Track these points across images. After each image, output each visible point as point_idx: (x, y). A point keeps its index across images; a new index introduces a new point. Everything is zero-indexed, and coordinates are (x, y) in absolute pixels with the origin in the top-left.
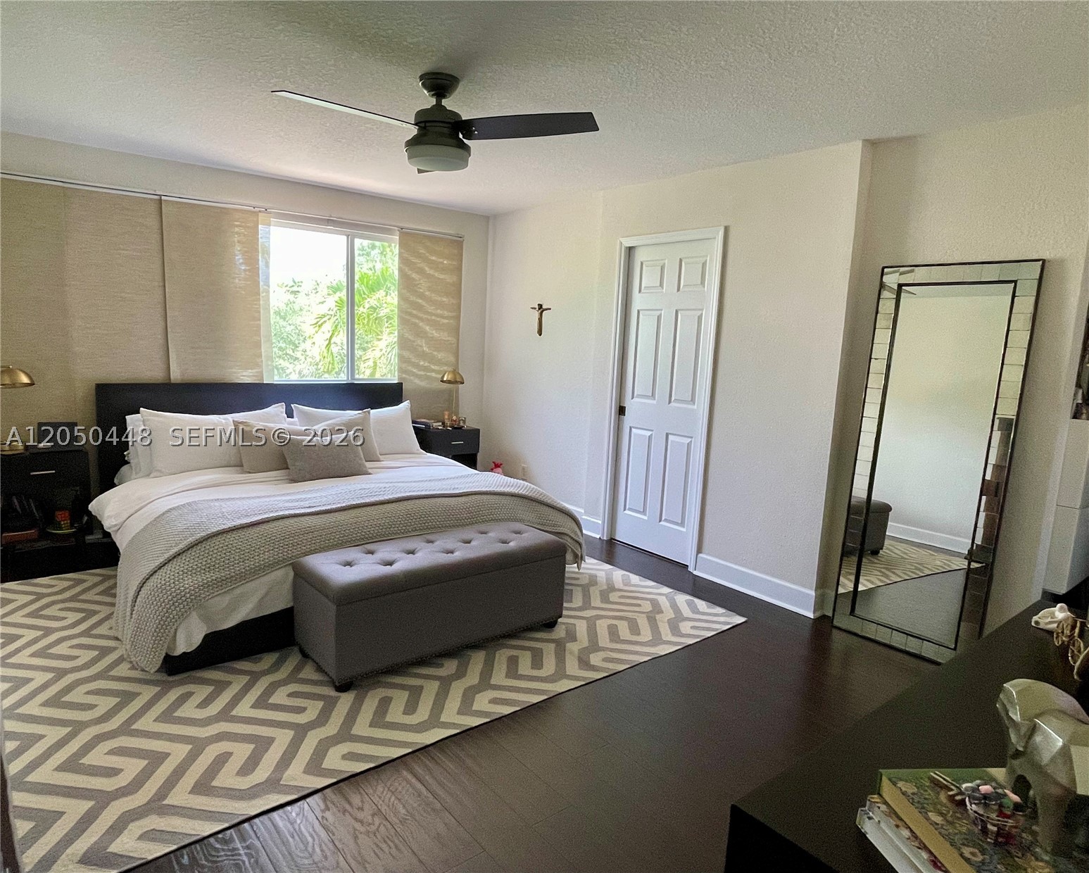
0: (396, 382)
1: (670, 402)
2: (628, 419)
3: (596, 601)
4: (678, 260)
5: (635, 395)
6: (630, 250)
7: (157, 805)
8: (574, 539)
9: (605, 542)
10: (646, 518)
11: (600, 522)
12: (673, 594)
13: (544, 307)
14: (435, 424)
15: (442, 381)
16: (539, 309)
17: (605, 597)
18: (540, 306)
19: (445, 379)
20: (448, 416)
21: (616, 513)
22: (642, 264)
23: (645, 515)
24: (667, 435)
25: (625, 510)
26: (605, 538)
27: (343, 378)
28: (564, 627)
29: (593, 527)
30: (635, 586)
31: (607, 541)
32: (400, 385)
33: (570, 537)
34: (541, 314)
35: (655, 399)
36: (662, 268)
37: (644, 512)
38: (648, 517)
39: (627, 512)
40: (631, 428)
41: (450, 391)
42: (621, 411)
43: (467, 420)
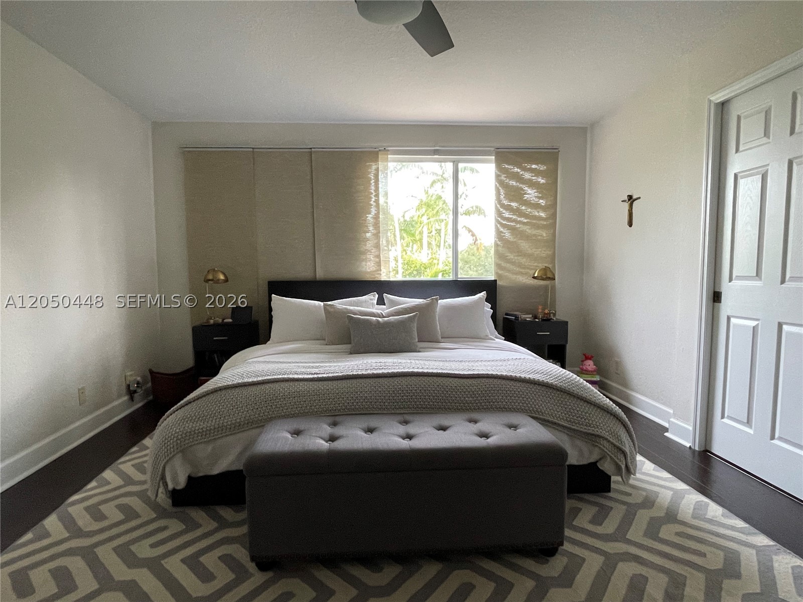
0: (493, 279)
1: (783, 281)
2: (727, 306)
3: (636, 533)
4: (790, 96)
5: (734, 277)
6: (723, 106)
8: (615, 445)
9: (697, 454)
10: (751, 431)
11: (691, 428)
12: (775, 548)
13: (634, 197)
14: (524, 316)
15: (534, 278)
16: (629, 200)
17: (653, 530)
18: (630, 197)
19: (536, 275)
20: (542, 309)
21: (712, 422)
22: (739, 118)
23: (751, 427)
24: (780, 326)
25: (723, 417)
26: (697, 449)
27: (450, 277)
28: (565, 560)
29: (682, 432)
30: (710, 521)
31: (700, 452)
32: (495, 281)
33: (609, 441)
34: (631, 206)
35: (761, 279)
36: (767, 113)
37: (749, 423)
38: (755, 431)
39: (725, 420)
40: (729, 318)
41: (546, 287)
42: (716, 297)
43: (557, 313)
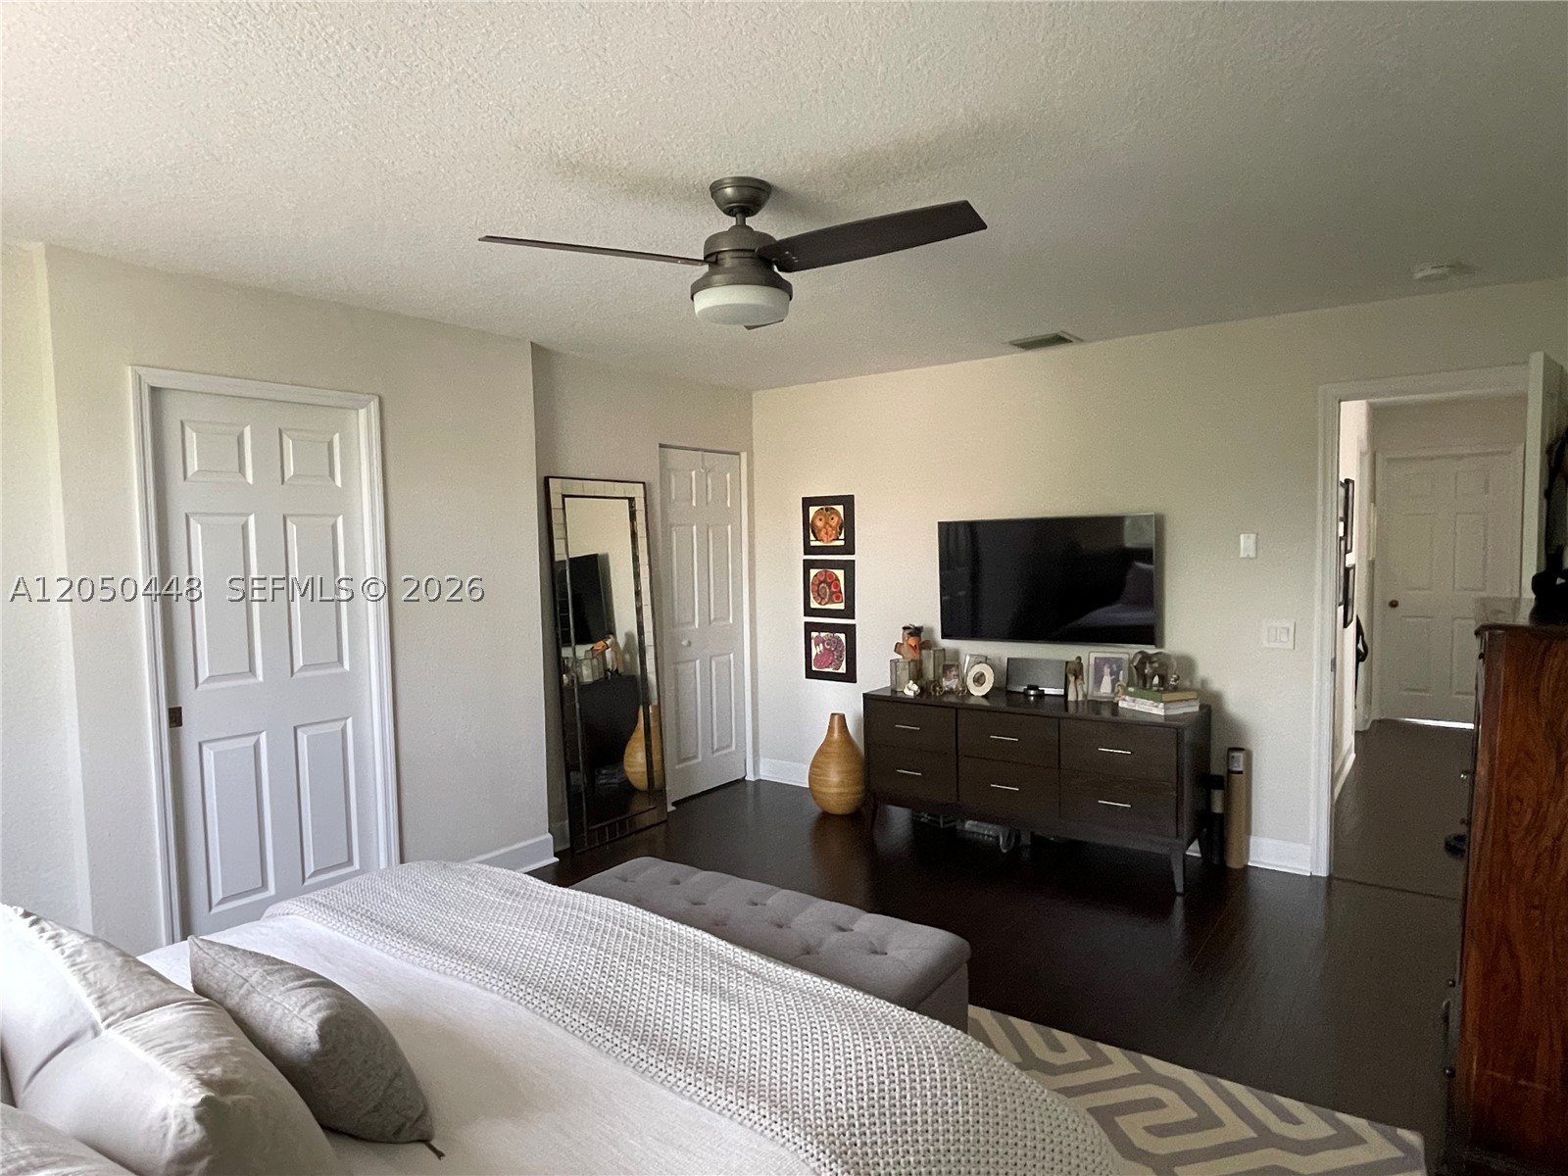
1: (292, 673)
5: (202, 679)
7: (1266, 1138)
22: (182, 424)
23: (267, 889)
25: (210, 908)
35: (256, 675)
39: (217, 909)
40: (202, 746)
